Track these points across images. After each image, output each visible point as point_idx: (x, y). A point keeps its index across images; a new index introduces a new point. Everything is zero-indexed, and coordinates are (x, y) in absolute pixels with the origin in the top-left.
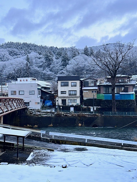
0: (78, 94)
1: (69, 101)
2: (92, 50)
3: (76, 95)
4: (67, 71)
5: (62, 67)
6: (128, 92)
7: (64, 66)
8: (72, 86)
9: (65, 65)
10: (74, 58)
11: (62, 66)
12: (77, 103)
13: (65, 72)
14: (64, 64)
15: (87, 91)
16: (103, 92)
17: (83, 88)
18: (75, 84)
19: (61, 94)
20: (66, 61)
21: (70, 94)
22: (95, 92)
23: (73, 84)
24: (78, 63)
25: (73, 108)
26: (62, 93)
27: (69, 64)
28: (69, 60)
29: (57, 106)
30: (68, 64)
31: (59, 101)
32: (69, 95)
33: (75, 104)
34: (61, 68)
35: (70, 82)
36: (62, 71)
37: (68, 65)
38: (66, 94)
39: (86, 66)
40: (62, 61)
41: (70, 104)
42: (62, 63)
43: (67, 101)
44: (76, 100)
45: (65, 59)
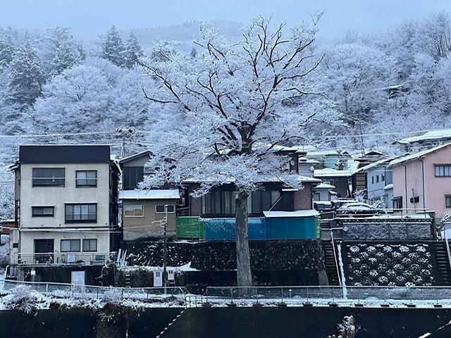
0: (104, 218)
1: (67, 246)
2: (135, 43)
3: (95, 221)
4: (37, 123)
5: (17, 105)
6: (293, 210)
7: (22, 103)
8: (78, 186)
9: (27, 100)
10: (65, 72)
11: (14, 101)
12: (99, 252)
13: (27, 126)
14: (25, 94)
15: (140, 207)
16: (199, 210)
17: (124, 195)
18: (91, 176)
19: (34, 216)
20: (31, 82)
21: (71, 219)
22: (170, 209)
23: (82, 176)
24: (82, 91)
25: (83, 273)
26: (37, 212)
27: (43, 97)
28: (42, 80)
29: (14, 266)
30: (39, 94)
31: (23, 245)
32: (67, 222)
33: (88, 259)
34: (9, 110)
35: (70, 170)
36: (15, 122)
37: (39, 100)
38: (52, 216)
39: (113, 106)
40: (14, 83)
41: (71, 258)
42: (14, 92)
43: (57, 247)
44: (93, 243)
45: (29, 73)
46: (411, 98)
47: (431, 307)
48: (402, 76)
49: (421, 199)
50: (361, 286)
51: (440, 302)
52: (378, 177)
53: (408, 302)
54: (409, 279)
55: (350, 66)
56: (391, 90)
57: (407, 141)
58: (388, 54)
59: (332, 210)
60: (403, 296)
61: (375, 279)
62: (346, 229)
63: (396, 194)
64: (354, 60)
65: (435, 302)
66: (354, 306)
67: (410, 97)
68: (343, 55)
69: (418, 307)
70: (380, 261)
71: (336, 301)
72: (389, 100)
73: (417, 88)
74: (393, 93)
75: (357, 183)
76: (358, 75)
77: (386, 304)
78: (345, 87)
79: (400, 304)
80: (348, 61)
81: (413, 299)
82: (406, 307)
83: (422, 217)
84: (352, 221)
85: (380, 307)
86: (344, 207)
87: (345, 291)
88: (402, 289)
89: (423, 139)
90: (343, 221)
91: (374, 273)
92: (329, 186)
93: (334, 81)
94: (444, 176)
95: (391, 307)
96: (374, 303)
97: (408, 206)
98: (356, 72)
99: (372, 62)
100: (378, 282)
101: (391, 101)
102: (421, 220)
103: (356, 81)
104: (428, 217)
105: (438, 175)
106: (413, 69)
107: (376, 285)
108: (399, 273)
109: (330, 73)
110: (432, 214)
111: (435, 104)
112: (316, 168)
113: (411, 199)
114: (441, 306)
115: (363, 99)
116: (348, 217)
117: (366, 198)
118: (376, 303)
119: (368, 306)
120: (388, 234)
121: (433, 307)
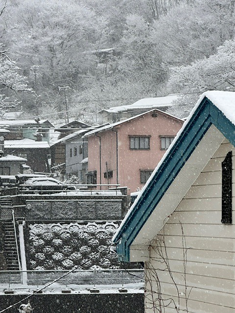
46: (122, 63)
47: (115, 292)
48: (114, 39)
49: (114, 174)
50: (43, 270)
51: (125, 287)
52: (76, 149)
53: (92, 287)
54: (96, 262)
55: (57, 24)
56: (101, 53)
57: (115, 110)
58: (99, 14)
59: (16, 186)
60: (86, 281)
61: (59, 263)
62: (29, 206)
63: (91, 168)
64: (61, 19)
65: (120, 287)
66: (32, 293)
67: (120, 62)
68: (48, 13)
69: (102, 292)
70: (66, 242)
71: (12, 287)
72: (99, 65)
73: (129, 51)
74: (103, 57)
75: (56, 156)
76: (66, 36)
77: (67, 289)
78: (51, 49)
79: (82, 290)
80: (54, 20)
81: (97, 284)
82: (89, 293)
83: (113, 193)
84: (36, 198)
85: (61, 293)
86: (29, 182)
87: (25, 276)
88: (86, 273)
89: (132, 108)
90: (27, 198)
91: (58, 256)
92: (22, 159)
93: (37, 42)
94: (140, 149)
95: (73, 292)
96: (55, 289)
97: (101, 181)
98: (62, 33)
99: (80, 22)
100: (61, 265)
101: (101, 66)
102: (112, 197)
103: (62, 43)
104: (119, 193)
105: (132, 147)
106: (125, 31)
107: (60, 269)
108: (85, 255)
109: (33, 32)
110: (123, 190)
111: (147, 71)
112: (6, 139)
113: (105, 174)
114: (126, 291)
115: (70, 63)
116: (33, 193)
117: (63, 173)
118: (57, 289)
119: (48, 293)
120: (75, 212)
121: (118, 292)
